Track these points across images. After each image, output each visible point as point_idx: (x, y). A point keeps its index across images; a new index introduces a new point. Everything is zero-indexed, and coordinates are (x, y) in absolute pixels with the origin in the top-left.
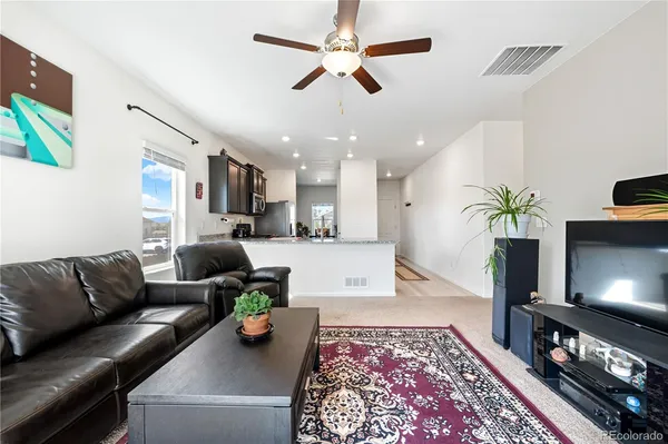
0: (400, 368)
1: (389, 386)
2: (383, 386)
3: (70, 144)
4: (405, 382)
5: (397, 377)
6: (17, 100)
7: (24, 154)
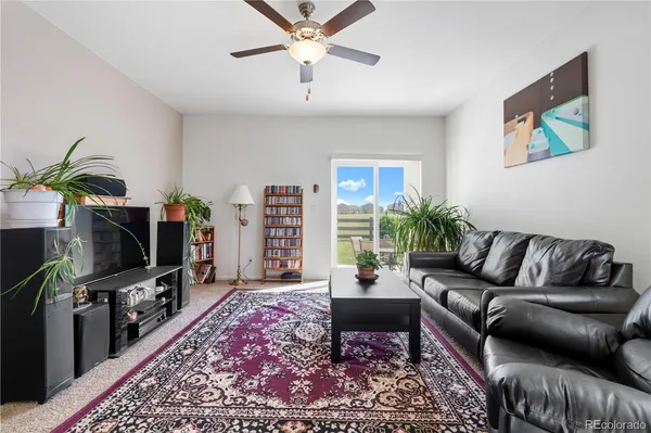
6: (543, 117)
7: (547, 155)
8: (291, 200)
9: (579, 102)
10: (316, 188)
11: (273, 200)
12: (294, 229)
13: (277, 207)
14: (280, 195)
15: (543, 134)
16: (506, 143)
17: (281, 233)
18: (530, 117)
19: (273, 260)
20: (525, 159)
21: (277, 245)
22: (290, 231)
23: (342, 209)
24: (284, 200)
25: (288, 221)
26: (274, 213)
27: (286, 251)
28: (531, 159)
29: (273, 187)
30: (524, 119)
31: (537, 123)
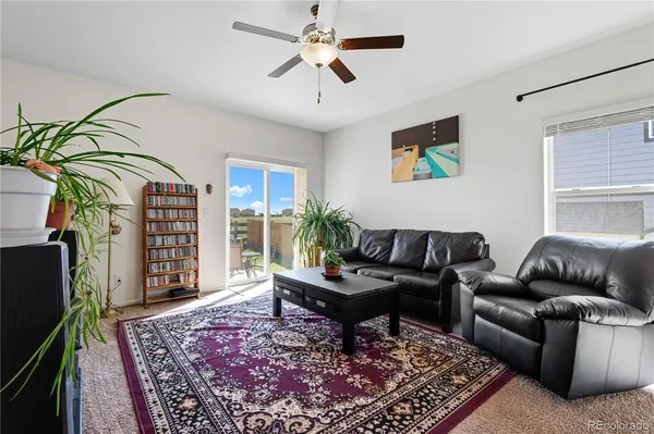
0: (274, 383)
1: (272, 362)
2: (277, 360)
3: (458, 162)
4: (261, 370)
5: (271, 372)
6: (427, 151)
7: (430, 176)
8: (183, 202)
9: (453, 146)
10: (209, 188)
11: (157, 201)
12: (187, 235)
13: (164, 209)
14: (169, 195)
15: (426, 163)
16: (393, 164)
17: (170, 241)
18: (416, 149)
19: (158, 275)
20: (412, 178)
21: (166, 256)
22: (182, 239)
23: (234, 213)
24: (173, 201)
25: (179, 226)
26: (161, 216)
27: (177, 263)
28: (416, 178)
29: (157, 184)
30: (411, 150)
31: (422, 154)
